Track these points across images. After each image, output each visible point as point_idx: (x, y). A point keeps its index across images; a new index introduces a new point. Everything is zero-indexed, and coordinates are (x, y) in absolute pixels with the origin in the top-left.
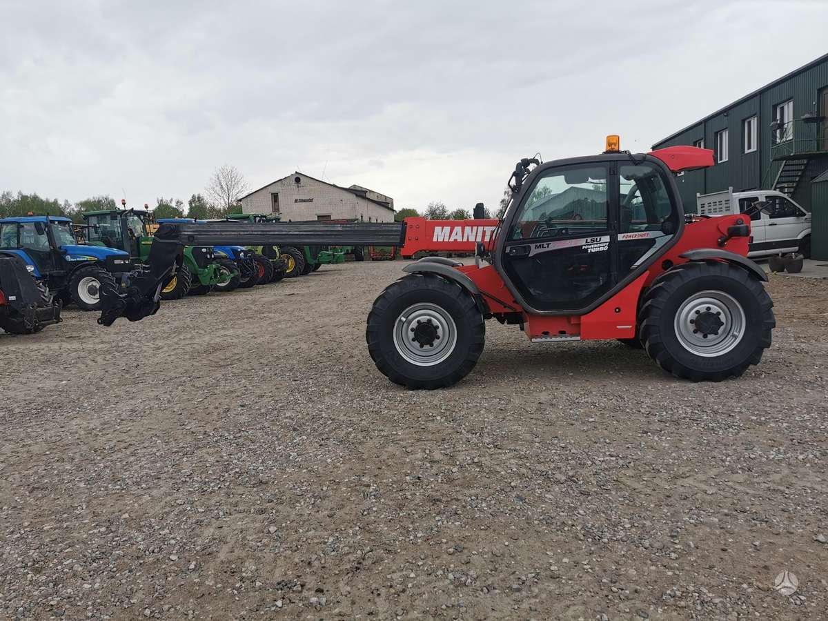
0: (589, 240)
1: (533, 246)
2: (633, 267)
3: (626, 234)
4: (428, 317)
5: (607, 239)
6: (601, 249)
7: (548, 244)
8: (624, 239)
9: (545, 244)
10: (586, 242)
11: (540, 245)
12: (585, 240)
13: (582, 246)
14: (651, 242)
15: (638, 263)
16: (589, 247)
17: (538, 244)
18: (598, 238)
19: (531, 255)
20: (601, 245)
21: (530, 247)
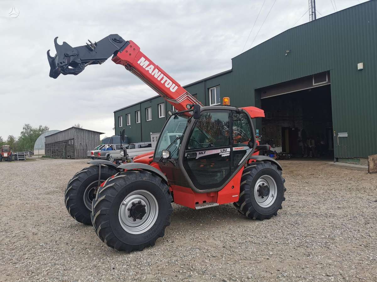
0: (222, 150)
1: (198, 153)
2: (239, 164)
3: (236, 148)
4: (139, 200)
5: (229, 150)
6: (227, 155)
7: (205, 152)
8: (235, 150)
9: (203, 152)
10: (221, 151)
11: (201, 152)
12: (220, 150)
13: (219, 153)
14: (245, 152)
15: (240, 162)
16: (222, 154)
17: (200, 152)
18: (226, 149)
19: (197, 158)
20: (227, 153)
21: (196, 153)
